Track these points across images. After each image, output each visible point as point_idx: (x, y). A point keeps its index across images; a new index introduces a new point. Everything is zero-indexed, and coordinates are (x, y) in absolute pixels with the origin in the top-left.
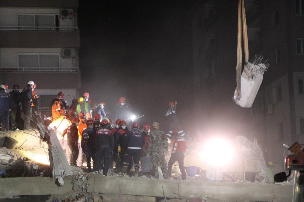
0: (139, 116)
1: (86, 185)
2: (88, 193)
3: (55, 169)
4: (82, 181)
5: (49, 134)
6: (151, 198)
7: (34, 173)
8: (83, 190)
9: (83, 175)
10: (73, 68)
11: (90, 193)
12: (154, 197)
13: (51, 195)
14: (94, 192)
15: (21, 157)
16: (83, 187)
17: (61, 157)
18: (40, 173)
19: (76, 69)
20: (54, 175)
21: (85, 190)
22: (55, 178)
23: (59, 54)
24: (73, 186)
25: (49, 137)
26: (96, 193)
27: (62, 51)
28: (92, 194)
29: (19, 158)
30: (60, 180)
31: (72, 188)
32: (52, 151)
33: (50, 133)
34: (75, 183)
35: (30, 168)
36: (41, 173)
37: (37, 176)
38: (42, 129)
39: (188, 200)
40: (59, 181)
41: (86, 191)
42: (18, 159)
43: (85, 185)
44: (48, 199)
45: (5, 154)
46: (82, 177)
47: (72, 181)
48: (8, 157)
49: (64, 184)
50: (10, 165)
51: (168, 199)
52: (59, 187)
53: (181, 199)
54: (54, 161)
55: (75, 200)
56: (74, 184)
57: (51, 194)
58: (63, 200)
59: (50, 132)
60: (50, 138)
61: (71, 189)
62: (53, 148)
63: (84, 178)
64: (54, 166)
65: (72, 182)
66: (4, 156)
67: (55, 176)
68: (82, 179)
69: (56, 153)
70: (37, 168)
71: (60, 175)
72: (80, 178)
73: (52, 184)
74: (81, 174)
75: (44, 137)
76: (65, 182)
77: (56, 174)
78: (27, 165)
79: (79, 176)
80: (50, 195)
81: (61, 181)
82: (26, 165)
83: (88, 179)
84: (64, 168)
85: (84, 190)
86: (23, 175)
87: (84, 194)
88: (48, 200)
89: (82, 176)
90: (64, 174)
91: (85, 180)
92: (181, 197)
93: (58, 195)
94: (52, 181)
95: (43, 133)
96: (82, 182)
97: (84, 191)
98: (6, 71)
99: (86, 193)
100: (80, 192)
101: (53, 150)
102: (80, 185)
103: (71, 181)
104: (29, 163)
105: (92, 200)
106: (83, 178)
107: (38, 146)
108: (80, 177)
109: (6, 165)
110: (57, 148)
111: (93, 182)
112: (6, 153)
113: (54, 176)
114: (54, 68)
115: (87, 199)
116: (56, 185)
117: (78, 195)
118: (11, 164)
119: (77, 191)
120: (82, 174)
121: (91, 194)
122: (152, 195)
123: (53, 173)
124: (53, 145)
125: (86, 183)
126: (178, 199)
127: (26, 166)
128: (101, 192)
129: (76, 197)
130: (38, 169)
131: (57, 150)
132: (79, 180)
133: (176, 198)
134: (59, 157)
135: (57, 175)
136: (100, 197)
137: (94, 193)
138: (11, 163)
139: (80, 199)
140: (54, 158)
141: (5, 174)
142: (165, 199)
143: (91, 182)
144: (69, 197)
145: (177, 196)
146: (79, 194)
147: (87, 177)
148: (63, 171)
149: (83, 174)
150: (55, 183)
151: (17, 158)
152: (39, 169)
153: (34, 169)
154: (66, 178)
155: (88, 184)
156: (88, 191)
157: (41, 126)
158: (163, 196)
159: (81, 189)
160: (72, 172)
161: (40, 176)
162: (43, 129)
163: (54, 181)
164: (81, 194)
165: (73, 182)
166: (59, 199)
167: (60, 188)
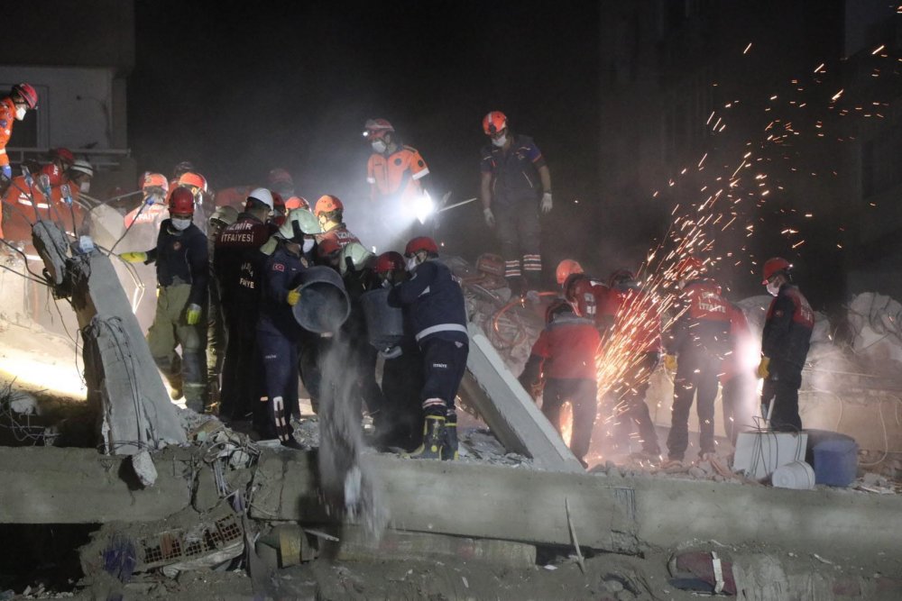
1: (249, 485)
2: (257, 520)
3: (112, 418)
4: (229, 469)
5: (83, 267)
6: (516, 546)
7: (17, 430)
8: (234, 508)
9: (236, 443)
11: (264, 520)
12: (529, 543)
13: (102, 524)
14: (283, 517)
16: (237, 493)
17: (137, 368)
18: (44, 430)
20: (106, 440)
21: (242, 509)
22: (113, 454)
24: (194, 492)
25: (85, 279)
26: (287, 521)
28: (274, 523)
30: (139, 461)
31: (188, 496)
32: (99, 339)
33: (88, 263)
34: (200, 478)
36: (47, 433)
37: (28, 443)
38: (55, 245)
39: (674, 562)
40: (135, 466)
41: (249, 514)
43: (245, 485)
44: (87, 540)
46: (234, 452)
47: (189, 471)
49: (157, 481)
51: (588, 552)
52: (134, 492)
53: (642, 555)
54: (107, 381)
55: (203, 549)
56: (196, 479)
57: (103, 519)
58: (154, 547)
59: (92, 261)
60: (90, 284)
61: (186, 502)
62: (104, 329)
63: (240, 458)
64: (108, 401)
65: (191, 475)
67: (111, 447)
68: (231, 461)
69: (117, 348)
70: (30, 412)
71: (131, 443)
72: (224, 459)
73: (105, 480)
74: (226, 439)
75: (60, 280)
76: (158, 471)
77: (117, 437)
79: (221, 447)
80: (96, 526)
81: (146, 468)
83: (255, 462)
84: (151, 414)
85: (238, 508)
87: (239, 525)
88: (86, 546)
89: (231, 447)
90: (149, 437)
91: (244, 466)
92: (643, 548)
93: (131, 524)
94: (107, 469)
95: (58, 263)
96: (230, 475)
97: (240, 513)
99: (246, 520)
100: (224, 516)
101: (105, 335)
102: (223, 485)
103: (184, 467)
105: (274, 551)
106: (237, 455)
107: (18, 315)
108: (225, 454)
110: (120, 330)
111: (279, 476)
113: (107, 448)
115: (253, 546)
116: (123, 485)
117: (213, 528)
119: (211, 509)
120: (231, 441)
121: (270, 525)
122: (521, 538)
123: (105, 429)
124: (103, 313)
125: (249, 480)
126: (630, 554)
129: (208, 534)
130: (34, 412)
131: (120, 336)
132: (219, 466)
133: (620, 551)
134: (130, 365)
135: (123, 443)
136: (305, 539)
137: (282, 520)
139: (220, 543)
140: (107, 372)
142: (576, 554)
143: (268, 472)
144: (176, 537)
145: (625, 543)
146: (219, 525)
147: (250, 455)
148: (145, 425)
149: (237, 439)
150: (117, 476)
152: (39, 412)
153: (16, 415)
154: (162, 455)
155: (255, 481)
156: (256, 514)
157: (48, 231)
158: (568, 542)
159: (225, 503)
160: (183, 433)
161: (40, 443)
162: (58, 243)
163: (115, 468)
164: (226, 524)
165: (194, 474)
166: (137, 543)
167: (138, 494)
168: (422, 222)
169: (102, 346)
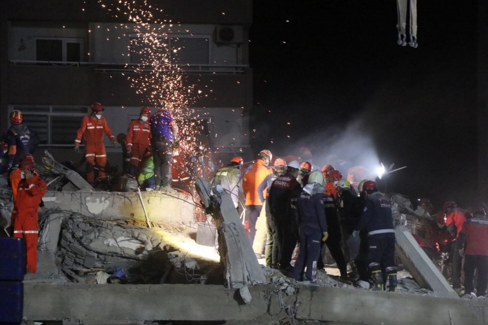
0: (393, 169)
1: (295, 303)
2: (299, 320)
3: (231, 271)
4: (286, 295)
5: (218, 199)
7: (188, 276)
8: (288, 314)
9: (288, 283)
10: (236, 65)
11: (302, 320)
13: (226, 321)
14: (312, 318)
15: (160, 243)
16: (289, 307)
17: (242, 247)
18: (200, 277)
19: (243, 67)
20: (229, 281)
21: (291, 314)
22: (231, 288)
23: (210, 37)
24: (269, 306)
25: (219, 205)
26: (313, 320)
27: (216, 30)
28: (307, 321)
29: (155, 246)
30: (243, 291)
31: (266, 308)
32: (225, 233)
33: (220, 197)
34: (272, 299)
35: (180, 267)
36: (202, 278)
37: (193, 282)
38: (205, 189)
40: (241, 293)
41: (295, 317)
42: (153, 248)
43: (293, 303)
45: (128, 237)
46: (287, 287)
47: (266, 296)
48: (134, 243)
49: (251, 300)
50: (138, 260)
52: (241, 306)
54: (229, 253)
56: (270, 300)
57: (227, 319)
59: (222, 196)
60: (221, 207)
61: (265, 311)
62: (227, 229)
63: (290, 290)
64: (229, 263)
65: (267, 298)
66: (127, 242)
67: (231, 285)
68: (286, 292)
69: (233, 237)
70: (194, 268)
71: (240, 282)
72: (283, 290)
73: (228, 300)
74: (284, 281)
75: (207, 206)
76: (252, 296)
77: (233, 279)
78: (174, 260)
79: (281, 284)
80: (223, 322)
81: (246, 294)
82: (171, 260)
83: (298, 292)
84: (249, 269)
85: (290, 314)
86: (163, 279)
87: (290, 322)
89: (286, 285)
90: (248, 280)
91: (293, 294)
93: (240, 321)
94: (228, 294)
95: (207, 198)
96: (286, 298)
97: (291, 317)
98: (104, 70)
99: (294, 320)
100: (283, 318)
101: (227, 232)
102: (283, 302)
103: (264, 294)
104: (177, 256)
106: (289, 288)
107: (190, 222)
108: (283, 288)
109: (131, 260)
110: (235, 229)
111: (309, 299)
112: (131, 235)
113: (229, 284)
114: (200, 65)
116: (235, 303)
117: (278, 323)
118: (140, 258)
119: (277, 314)
120: (286, 282)
121: (305, 322)
123: (228, 276)
124: (227, 222)
125: (295, 301)
127: (173, 262)
128: (325, 319)
130: (196, 268)
131: (235, 232)
132: (281, 293)
134: (239, 246)
135: (236, 282)
137: (310, 320)
138: (140, 256)
140: (228, 249)
141: (126, 276)
143: (304, 297)
147: (295, 288)
148: (246, 274)
149: (289, 281)
150: (233, 298)
151: (152, 246)
152: (198, 268)
153: (188, 269)
154: (254, 288)
155: (298, 301)
156: (298, 317)
157: (202, 183)
159: (284, 313)
160: (264, 278)
161: (199, 282)
162: (207, 189)
163: (232, 294)
164: (284, 321)
165: (269, 297)
167: (244, 307)
168: (380, 178)
169: (226, 237)
